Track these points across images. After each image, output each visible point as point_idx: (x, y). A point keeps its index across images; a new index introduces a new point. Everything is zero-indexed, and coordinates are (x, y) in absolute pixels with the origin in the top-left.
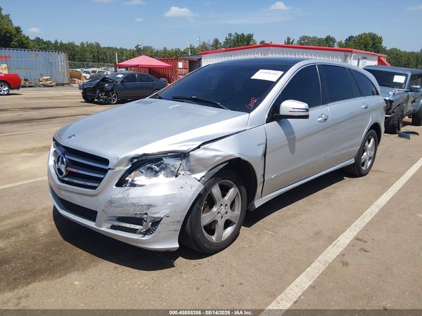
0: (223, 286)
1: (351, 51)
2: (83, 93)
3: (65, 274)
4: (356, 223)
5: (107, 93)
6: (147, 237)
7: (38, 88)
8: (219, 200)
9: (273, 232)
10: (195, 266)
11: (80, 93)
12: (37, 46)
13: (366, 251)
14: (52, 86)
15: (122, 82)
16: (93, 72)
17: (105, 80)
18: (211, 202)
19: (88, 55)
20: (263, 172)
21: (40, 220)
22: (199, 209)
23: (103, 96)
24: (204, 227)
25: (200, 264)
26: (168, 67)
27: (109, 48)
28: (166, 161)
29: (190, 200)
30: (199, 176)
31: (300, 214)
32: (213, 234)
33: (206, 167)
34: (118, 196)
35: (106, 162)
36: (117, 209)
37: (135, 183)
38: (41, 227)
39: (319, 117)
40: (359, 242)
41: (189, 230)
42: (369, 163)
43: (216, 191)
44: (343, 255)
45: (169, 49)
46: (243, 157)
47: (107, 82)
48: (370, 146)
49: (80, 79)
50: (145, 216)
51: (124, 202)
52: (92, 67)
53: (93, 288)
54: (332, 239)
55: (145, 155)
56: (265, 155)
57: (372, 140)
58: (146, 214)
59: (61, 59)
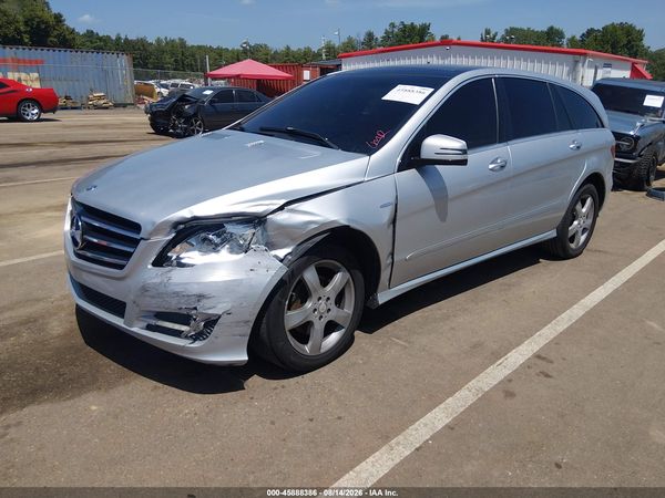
0: (311, 420)
1: (585, 54)
2: (151, 119)
3: (79, 395)
4: (542, 331)
5: (188, 119)
6: (197, 344)
7: (87, 111)
8: (316, 290)
9: (406, 341)
10: (275, 389)
11: (146, 118)
12: (88, 43)
13: (547, 376)
14: (107, 108)
15: (211, 102)
16: (174, 85)
17: (184, 99)
18: (303, 294)
19: (168, 59)
20: (391, 249)
21: (55, 314)
22: (281, 304)
23: (181, 124)
24: (290, 331)
25: (283, 387)
26: (287, 79)
27: (200, 47)
28: (230, 228)
29: (265, 288)
30: (282, 253)
31: (454, 316)
32: (306, 342)
33: (293, 240)
34: (154, 281)
35: (136, 227)
36: (154, 301)
37: (183, 261)
38: (55, 323)
39: (492, 163)
40: (539, 362)
41: (265, 335)
42: (583, 238)
43: (311, 276)
44: (510, 381)
45: (294, 48)
46: (353, 225)
47: (188, 102)
48: (584, 210)
49: (152, 97)
50: (194, 312)
51: (162, 290)
52: (174, 77)
53: (116, 417)
54: (497, 356)
55: (195, 218)
56: (394, 221)
57: (589, 201)
58: (195, 308)
59: (122, 63)
